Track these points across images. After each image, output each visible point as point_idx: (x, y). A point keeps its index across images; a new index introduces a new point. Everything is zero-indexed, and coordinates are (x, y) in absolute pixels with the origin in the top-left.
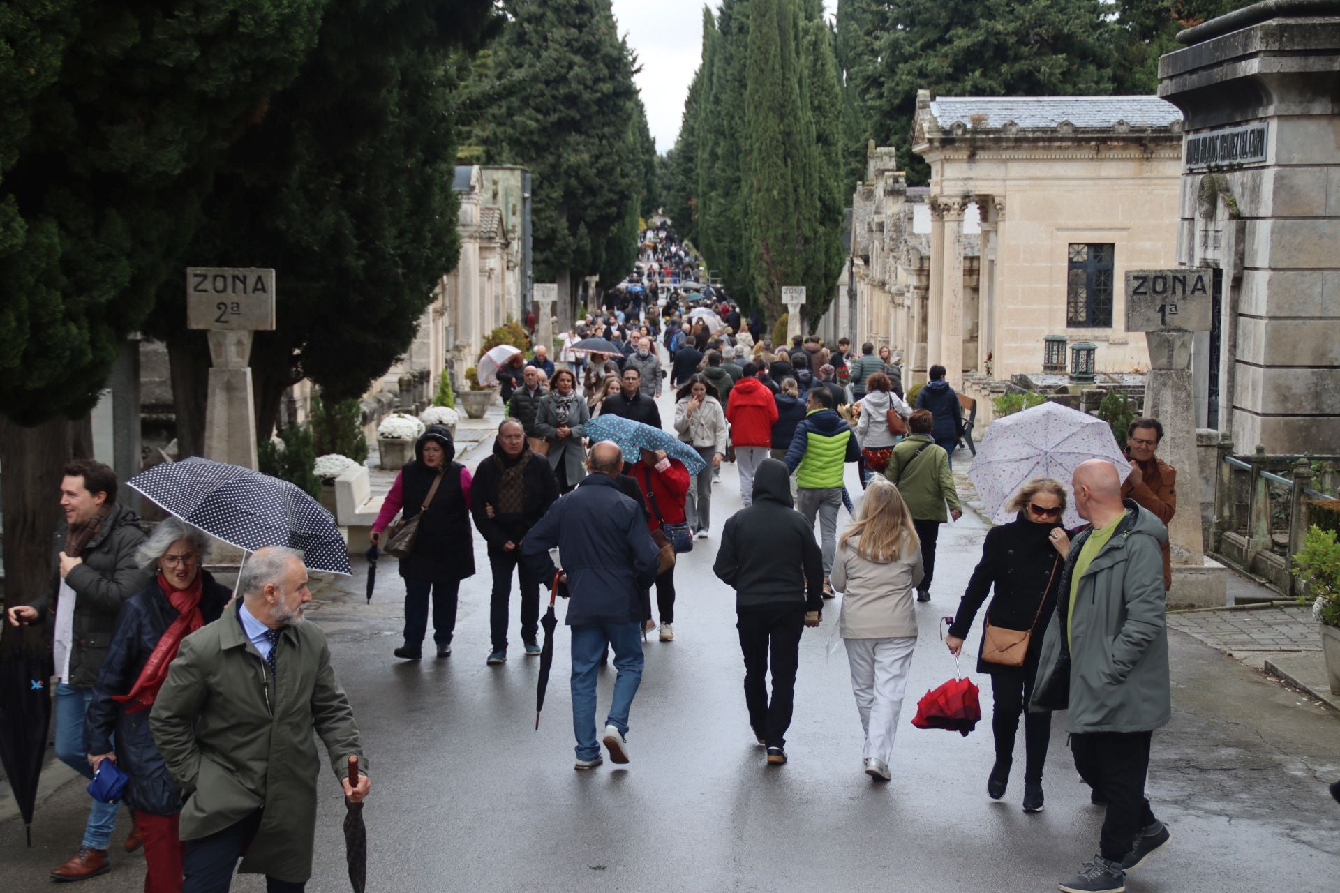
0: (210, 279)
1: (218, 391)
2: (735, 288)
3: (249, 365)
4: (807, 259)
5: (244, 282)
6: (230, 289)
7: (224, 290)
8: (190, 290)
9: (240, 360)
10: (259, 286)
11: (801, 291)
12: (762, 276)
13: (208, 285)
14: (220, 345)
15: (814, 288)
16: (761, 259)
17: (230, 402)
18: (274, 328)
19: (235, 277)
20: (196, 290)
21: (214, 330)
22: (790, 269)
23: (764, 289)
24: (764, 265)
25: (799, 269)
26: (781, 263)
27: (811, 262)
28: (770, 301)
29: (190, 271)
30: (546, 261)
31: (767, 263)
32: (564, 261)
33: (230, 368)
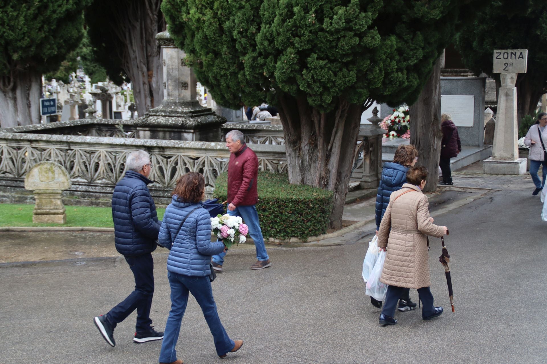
0: (502, 54)
1: (502, 96)
3: (516, 86)
5: (515, 55)
6: (509, 58)
7: (507, 58)
8: (494, 58)
9: (512, 84)
10: (521, 56)
13: (501, 56)
14: (504, 79)
17: (507, 100)
18: (526, 72)
19: (512, 53)
20: (497, 58)
21: (502, 73)
29: (495, 51)
33: (507, 87)
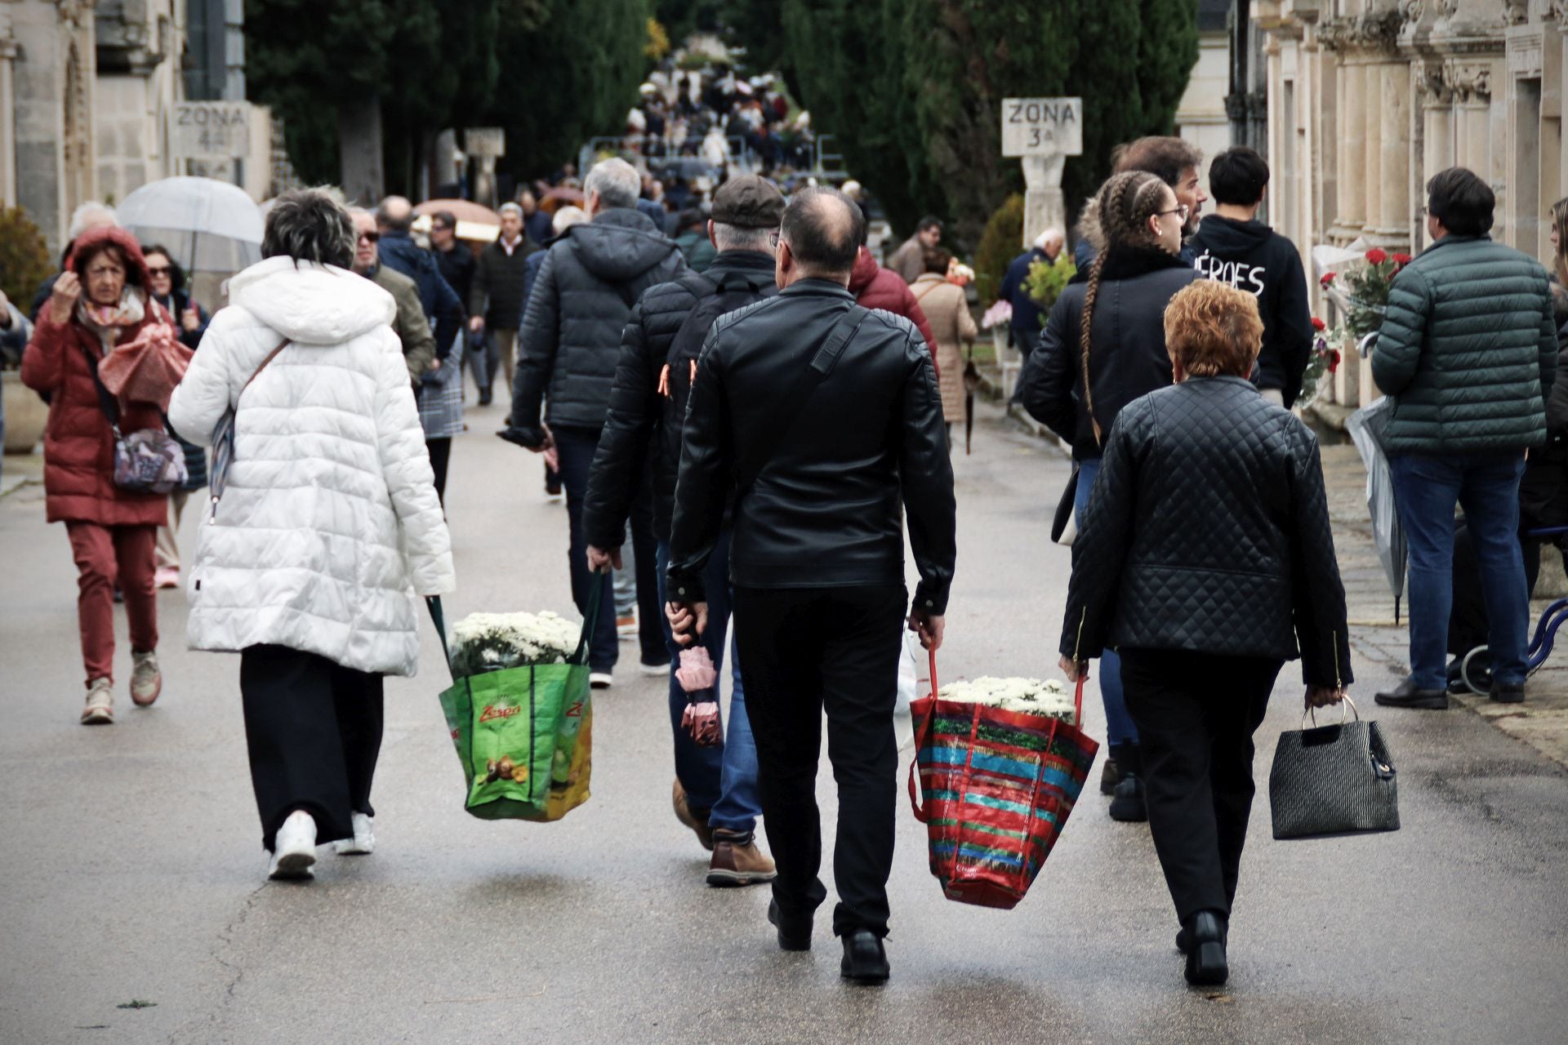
2: (866, 142)
4: (1083, 22)
11: (1067, 113)
12: (939, 77)
15: (1107, 111)
16: (935, 23)
22: (1028, 53)
23: (946, 121)
24: (945, 41)
25: (1060, 54)
26: (996, 34)
27: (1095, 28)
28: (965, 158)
30: (304, 76)
31: (953, 35)
32: (360, 75)
